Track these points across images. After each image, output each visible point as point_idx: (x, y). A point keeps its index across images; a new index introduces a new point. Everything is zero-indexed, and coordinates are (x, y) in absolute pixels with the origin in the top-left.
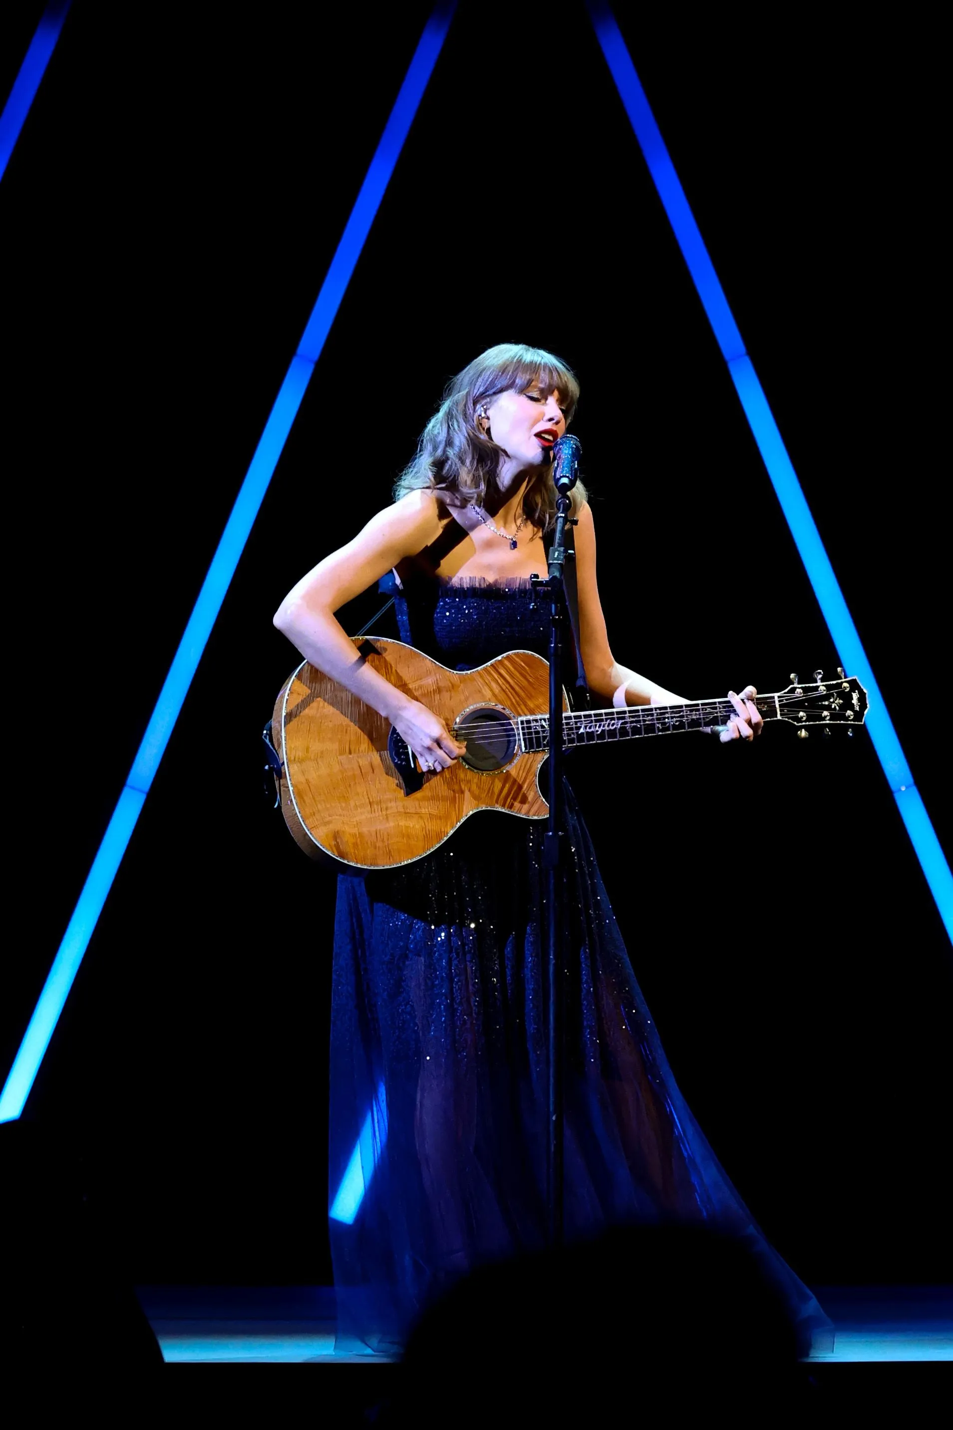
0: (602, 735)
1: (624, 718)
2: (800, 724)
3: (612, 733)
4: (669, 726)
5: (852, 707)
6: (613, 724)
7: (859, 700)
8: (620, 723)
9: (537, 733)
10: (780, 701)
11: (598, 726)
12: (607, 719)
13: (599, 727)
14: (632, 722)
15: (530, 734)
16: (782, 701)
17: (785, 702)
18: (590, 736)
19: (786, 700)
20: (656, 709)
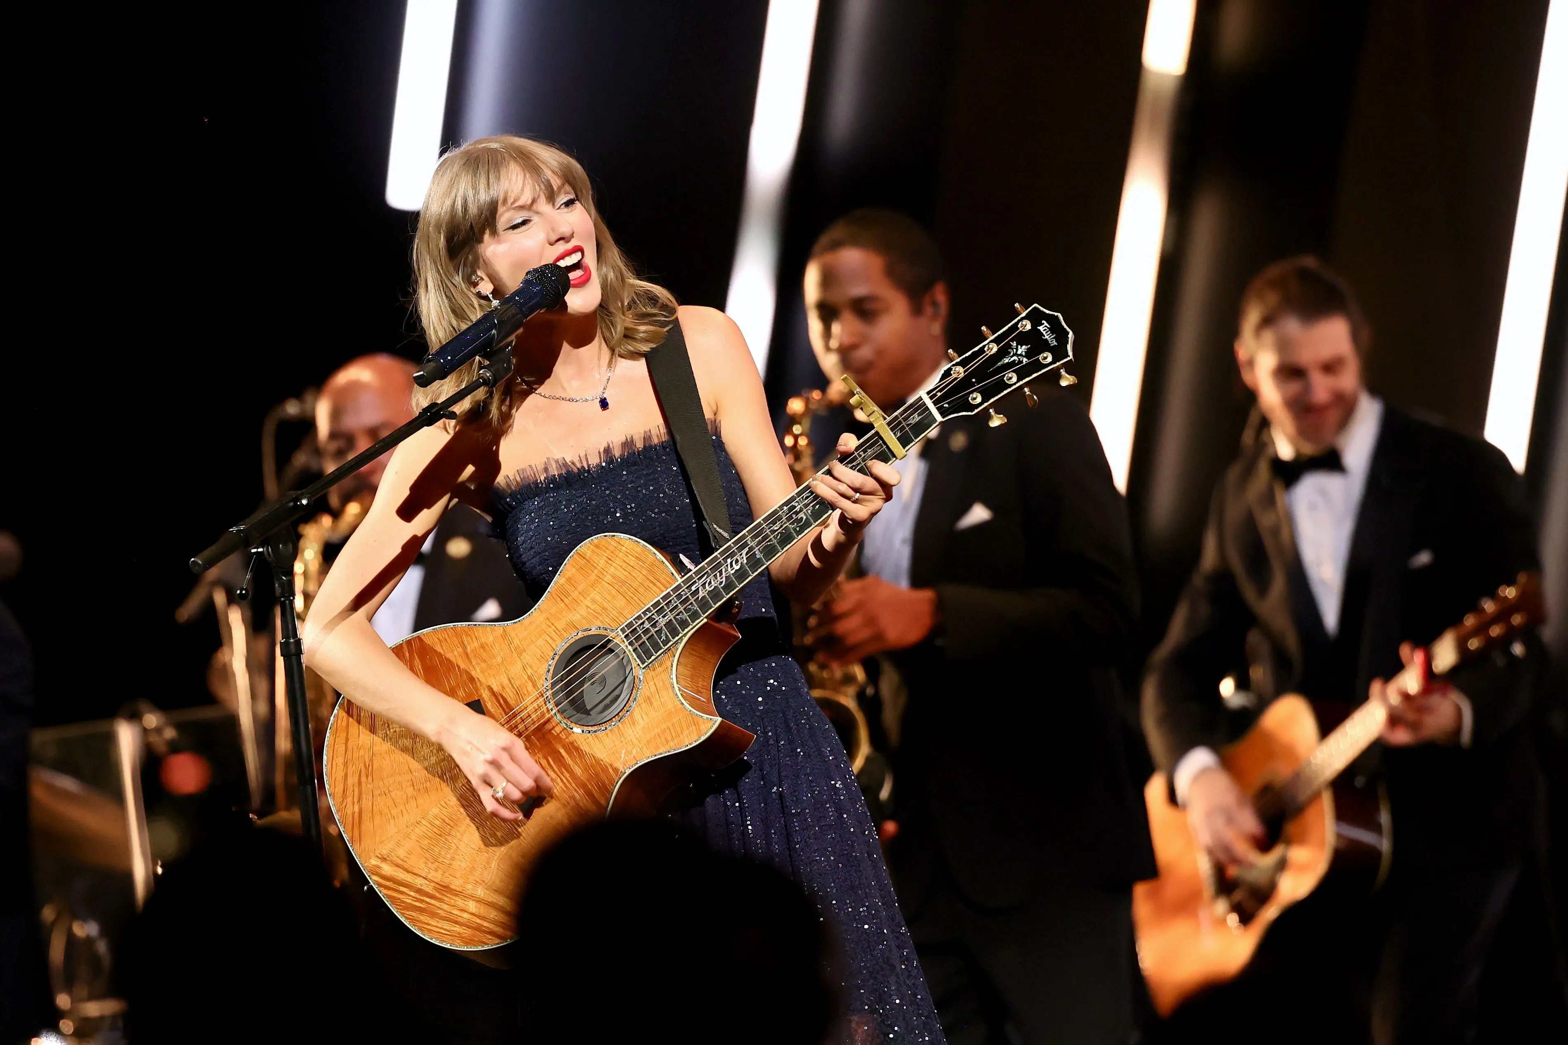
0: (729, 587)
1: (745, 545)
2: (976, 411)
3: (741, 574)
4: (807, 518)
5: (1045, 346)
6: (737, 561)
7: (1052, 330)
8: (744, 555)
9: (647, 631)
10: (931, 398)
11: (718, 574)
12: (725, 559)
13: (721, 574)
14: (759, 543)
15: (639, 637)
16: (935, 395)
17: (939, 394)
18: (715, 594)
19: (940, 391)
20: (781, 507)
